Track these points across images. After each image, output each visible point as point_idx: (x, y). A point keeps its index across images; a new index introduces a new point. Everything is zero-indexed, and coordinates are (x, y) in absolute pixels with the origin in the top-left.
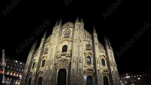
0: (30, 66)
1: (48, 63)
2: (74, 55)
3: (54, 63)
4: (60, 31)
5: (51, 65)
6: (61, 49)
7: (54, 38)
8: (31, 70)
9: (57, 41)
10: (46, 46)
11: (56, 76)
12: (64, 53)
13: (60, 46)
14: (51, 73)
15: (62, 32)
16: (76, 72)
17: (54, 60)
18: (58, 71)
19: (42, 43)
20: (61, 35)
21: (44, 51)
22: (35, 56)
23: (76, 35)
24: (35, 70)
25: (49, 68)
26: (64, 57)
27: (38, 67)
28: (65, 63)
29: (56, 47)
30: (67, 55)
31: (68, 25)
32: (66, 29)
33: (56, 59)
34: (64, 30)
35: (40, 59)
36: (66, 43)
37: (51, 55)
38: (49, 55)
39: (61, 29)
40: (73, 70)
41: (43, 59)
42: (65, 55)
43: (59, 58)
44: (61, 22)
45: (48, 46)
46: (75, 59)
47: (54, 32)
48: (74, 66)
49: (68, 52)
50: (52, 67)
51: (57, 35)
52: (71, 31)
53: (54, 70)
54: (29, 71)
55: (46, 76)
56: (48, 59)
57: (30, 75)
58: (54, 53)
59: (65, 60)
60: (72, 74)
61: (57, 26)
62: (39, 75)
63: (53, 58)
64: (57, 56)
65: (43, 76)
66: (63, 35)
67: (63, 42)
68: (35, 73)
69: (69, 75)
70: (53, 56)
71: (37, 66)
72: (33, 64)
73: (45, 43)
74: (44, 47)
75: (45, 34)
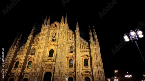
0: (11, 65)
1: (34, 66)
2: (58, 60)
3: (40, 67)
4: (48, 32)
5: (38, 68)
6: (48, 53)
7: (42, 41)
8: (13, 70)
9: (44, 44)
10: (33, 45)
11: (42, 78)
12: (50, 58)
13: (47, 50)
14: (37, 75)
15: (50, 34)
16: (58, 75)
17: (40, 64)
18: (44, 73)
19: (28, 42)
20: (49, 37)
21: (31, 50)
22: (19, 54)
23: (60, 39)
24: (19, 71)
25: (36, 70)
26: (50, 62)
27: (24, 68)
28: (50, 66)
29: (44, 51)
30: (53, 60)
31: (55, 26)
32: (53, 30)
33: (43, 62)
34: (51, 31)
35: (26, 60)
36: (52, 47)
37: (38, 59)
38: (36, 57)
39: (49, 30)
40: (56, 74)
41: (29, 60)
42: (51, 60)
43: (46, 62)
44: (49, 21)
45: (36, 47)
46: (58, 64)
47: (42, 32)
48: (57, 71)
49: (54, 57)
50: (38, 70)
51: (45, 37)
52: (57, 33)
53: (40, 72)
54: (9, 71)
55: (32, 78)
56: (35, 62)
57: (10, 75)
58: (41, 57)
59: (50, 64)
60: (55, 77)
61: (45, 26)
62: (23, 76)
63: (40, 62)
64: (44, 60)
65: (28, 77)
66: (51, 38)
67: (50, 45)
68: (19, 75)
69: (53, 78)
70: (40, 60)
71: (22, 67)
73: (32, 41)
74: (31, 46)
75: (33, 30)
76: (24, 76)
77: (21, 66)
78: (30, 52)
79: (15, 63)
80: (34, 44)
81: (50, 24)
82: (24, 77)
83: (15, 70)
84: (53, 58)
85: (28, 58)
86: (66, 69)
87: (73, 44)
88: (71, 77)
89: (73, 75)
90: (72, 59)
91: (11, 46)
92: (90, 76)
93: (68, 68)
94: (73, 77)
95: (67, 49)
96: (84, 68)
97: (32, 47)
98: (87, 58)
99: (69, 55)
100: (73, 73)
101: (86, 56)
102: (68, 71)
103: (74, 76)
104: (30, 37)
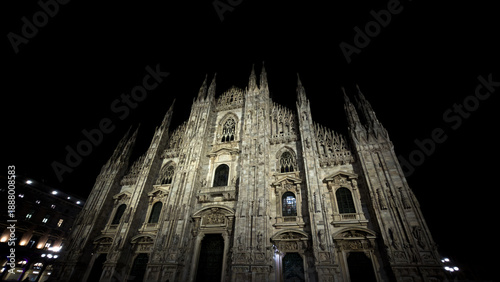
0: (104, 215)
1: (169, 214)
2: (243, 195)
3: (187, 217)
4: (210, 116)
5: (180, 222)
6: (211, 176)
7: (193, 140)
8: (107, 230)
9: (198, 150)
10: (168, 157)
11: (192, 253)
12: (217, 190)
13: (209, 167)
14: (176, 244)
15: (217, 123)
16: (247, 244)
17: (187, 208)
18: (199, 239)
19: (154, 146)
20: (213, 131)
21: (162, 171)
22: (127, 184)
23: (248, 131)
24: (123, 231)
25: (172, 228)
26: (217, 201)
27: (137, 223)
28: (220, 216)
29: (198, 170)
30: (226, 197)
31: (232, 100)
32: (226, 112)
33: (196, 205)
34: (220, 116)
35: (144, 199)
36: (224, 158)
37: (180, 193)
38: (175, 189)
39: (214, 112)
40: (239, 238)
41: (156, 200)
42: (220, 195)
43: (205, 202)
44: (212, 87)
45: (176, 160)
46: (245, 206)
47: (193, 118)
48: (241, 228)
49: (230, 187)
50: (180, 225)
51: (201, 129)
52: (237, 118)
53: (186, 235)
54: (97, 231)
55: (162, 253)
56: (172, 203)
57: (99, 244)
58: (189, 187)
59: (220, 208)
60: (235, 250)
61: (203, 100)
62: (136, 249)
63: (185, 202)
64: (198, 198)
65: (150, 251)
66: (218, 134)
67: (218, 154)
68: (123, 242)
69: (230, 253)
70: (186, 196)
71: (131, 219)
72: (115, 209)
73: (165, 145)
74: (162, 159)
75: (167, 115)
76: (139, 247)
77: (129, 215)
78: (157, 176)
79: (115, 210)
80: (169, 154)
81: (217, 96)
82: (138, 251)
83: (113, 230)
84: (226, 189)
85: (151, 194)
86: (273, 222)
87: (293, 145)
88: (292, 249)
89: (300, 244)
90: (293, 190)
91: (105, 163)
92: (370, 246)
93: (280, 221)
94: (301, 252)
95: (273, 162)
96: (339, 218)
97: (165, 161)
98: (347, 185)
99: (279, 177)
100: (302, 236)
101: (344, 179)
102: (282, 230)
103: (304, 247)
104: (159, 133)
